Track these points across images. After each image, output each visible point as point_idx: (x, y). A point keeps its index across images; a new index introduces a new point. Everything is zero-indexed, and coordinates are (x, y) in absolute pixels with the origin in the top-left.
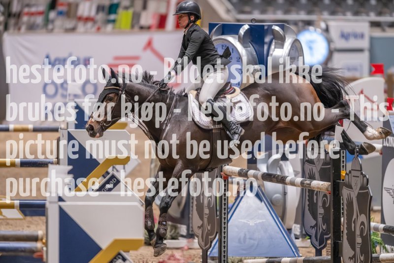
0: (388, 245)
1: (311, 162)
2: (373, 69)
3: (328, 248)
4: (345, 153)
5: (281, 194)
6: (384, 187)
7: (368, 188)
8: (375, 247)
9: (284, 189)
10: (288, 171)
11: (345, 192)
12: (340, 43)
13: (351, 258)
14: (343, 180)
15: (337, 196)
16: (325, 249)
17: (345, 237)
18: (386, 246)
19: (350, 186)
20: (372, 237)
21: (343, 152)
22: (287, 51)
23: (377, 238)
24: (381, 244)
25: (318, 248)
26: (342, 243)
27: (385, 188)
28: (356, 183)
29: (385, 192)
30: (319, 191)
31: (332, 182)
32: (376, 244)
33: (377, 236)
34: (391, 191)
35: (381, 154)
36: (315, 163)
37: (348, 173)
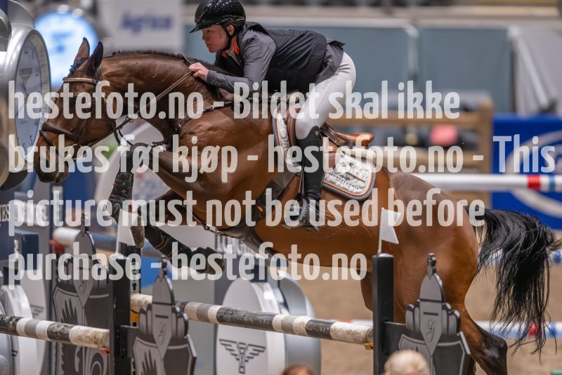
1: (68, 286)
5: (6, 357)
6: (218, 338)
7: (186, 341)
9: (12, 344)
10: (19, 305)
11: (139, 350)
14: (135, 324)
15: (123, 357)
19: (149, 338)
22: (15, 56)
27: (221, 340)
28: (163, 330)
29: (220, 348)
30: (86, 348)
31: (113, 327)
34: (234, 346)
36: (77, 289)
37: (145, 309)
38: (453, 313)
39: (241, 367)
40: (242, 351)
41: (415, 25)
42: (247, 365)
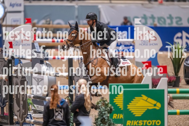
0: (35, 104)
2: (26, 21)
3: (7, 107)
4: (14, 61)
6: (33, 77)
7: (25, 78)
8: (29, 106)
11: (14, 80)
12: (10, 9)
13: (18, 111)
15: (11, 82)
16: (5, 107)
17: (15, 101)
18: (34, 105)
19: (17, 77)
20: (28, 101)
21: (13, 61)
23: (30, 101)
24: (32, 104)
25: (2, 106)
26: (14, 104)
29: (33, 79)
30: (2, 80)
32: (29, 104)
33: (30, 100)
34: (36, 79)
35: (31, 61)
37: (16, 70)
38: (86, 71)
39: (38, 83)
40: (38, 80)
41: (77, 5)
42: (39, 83)
